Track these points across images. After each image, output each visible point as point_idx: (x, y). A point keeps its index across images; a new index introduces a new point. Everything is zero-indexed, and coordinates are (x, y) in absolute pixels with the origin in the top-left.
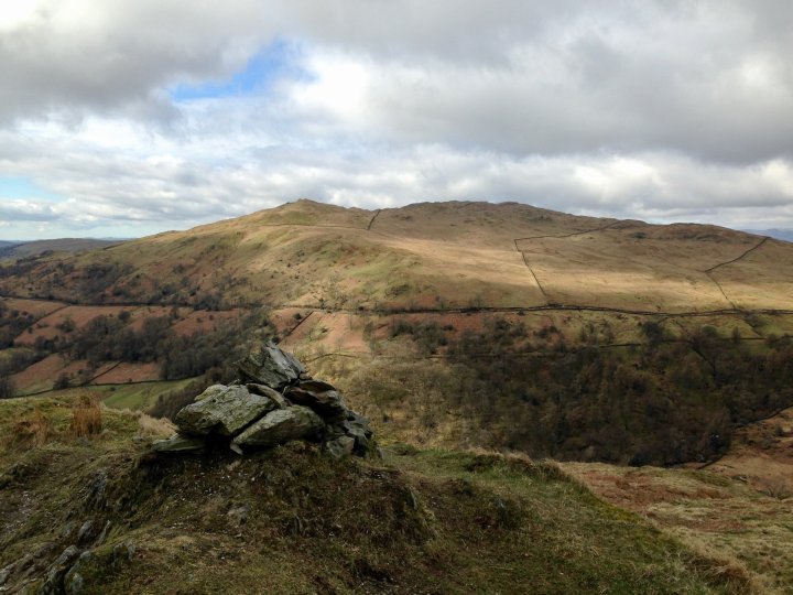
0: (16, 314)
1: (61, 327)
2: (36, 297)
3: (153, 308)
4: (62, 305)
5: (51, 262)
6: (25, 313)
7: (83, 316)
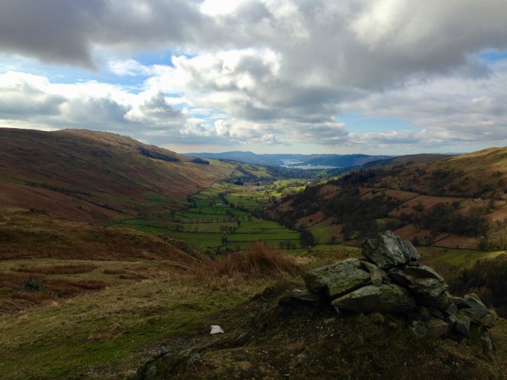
0: (390, 198)
1: (415, 208)
2: (402, 189)
3: (476, 200)
4: (417, 194)
5: (412, 168)
6: (395, 198)
7: (429, 202)
